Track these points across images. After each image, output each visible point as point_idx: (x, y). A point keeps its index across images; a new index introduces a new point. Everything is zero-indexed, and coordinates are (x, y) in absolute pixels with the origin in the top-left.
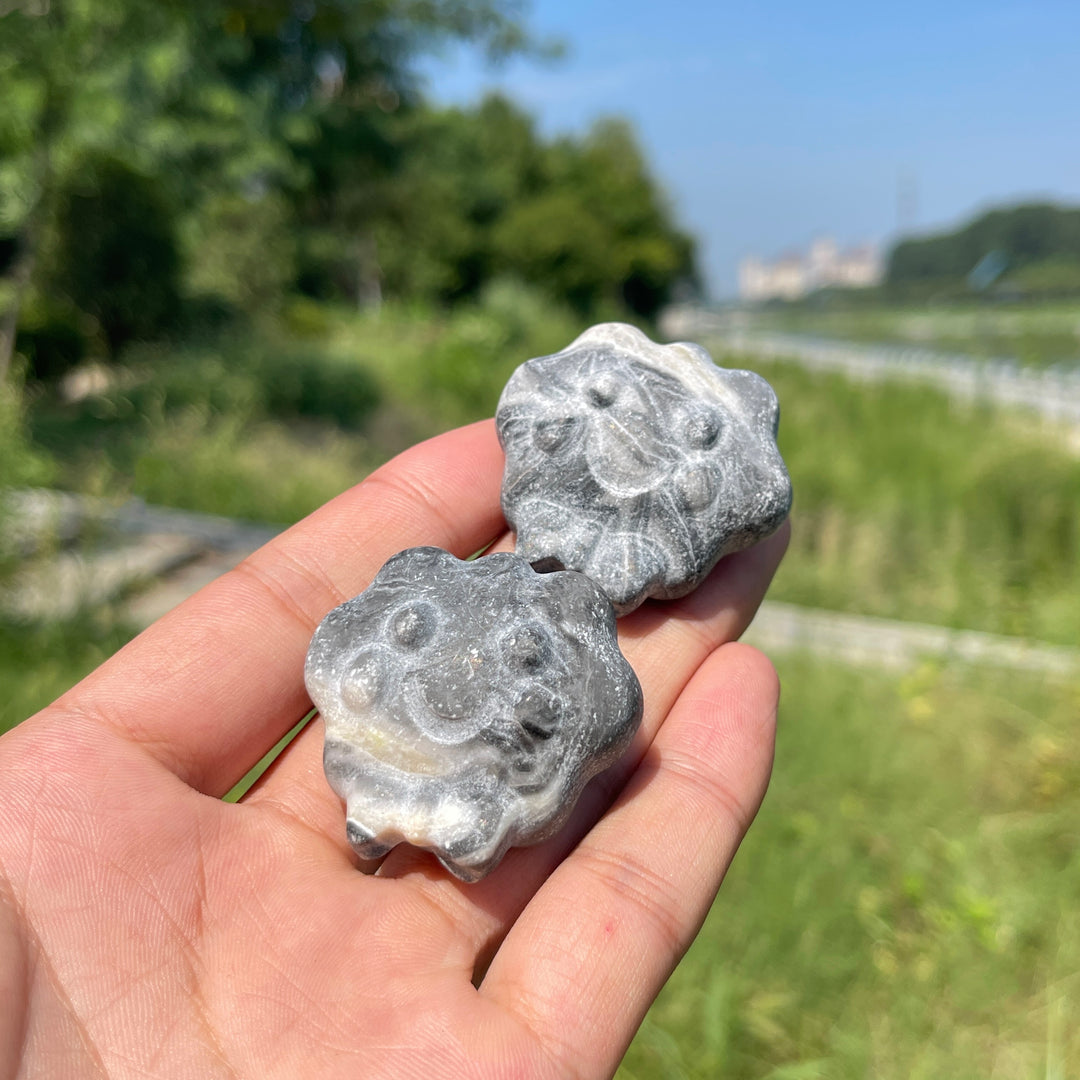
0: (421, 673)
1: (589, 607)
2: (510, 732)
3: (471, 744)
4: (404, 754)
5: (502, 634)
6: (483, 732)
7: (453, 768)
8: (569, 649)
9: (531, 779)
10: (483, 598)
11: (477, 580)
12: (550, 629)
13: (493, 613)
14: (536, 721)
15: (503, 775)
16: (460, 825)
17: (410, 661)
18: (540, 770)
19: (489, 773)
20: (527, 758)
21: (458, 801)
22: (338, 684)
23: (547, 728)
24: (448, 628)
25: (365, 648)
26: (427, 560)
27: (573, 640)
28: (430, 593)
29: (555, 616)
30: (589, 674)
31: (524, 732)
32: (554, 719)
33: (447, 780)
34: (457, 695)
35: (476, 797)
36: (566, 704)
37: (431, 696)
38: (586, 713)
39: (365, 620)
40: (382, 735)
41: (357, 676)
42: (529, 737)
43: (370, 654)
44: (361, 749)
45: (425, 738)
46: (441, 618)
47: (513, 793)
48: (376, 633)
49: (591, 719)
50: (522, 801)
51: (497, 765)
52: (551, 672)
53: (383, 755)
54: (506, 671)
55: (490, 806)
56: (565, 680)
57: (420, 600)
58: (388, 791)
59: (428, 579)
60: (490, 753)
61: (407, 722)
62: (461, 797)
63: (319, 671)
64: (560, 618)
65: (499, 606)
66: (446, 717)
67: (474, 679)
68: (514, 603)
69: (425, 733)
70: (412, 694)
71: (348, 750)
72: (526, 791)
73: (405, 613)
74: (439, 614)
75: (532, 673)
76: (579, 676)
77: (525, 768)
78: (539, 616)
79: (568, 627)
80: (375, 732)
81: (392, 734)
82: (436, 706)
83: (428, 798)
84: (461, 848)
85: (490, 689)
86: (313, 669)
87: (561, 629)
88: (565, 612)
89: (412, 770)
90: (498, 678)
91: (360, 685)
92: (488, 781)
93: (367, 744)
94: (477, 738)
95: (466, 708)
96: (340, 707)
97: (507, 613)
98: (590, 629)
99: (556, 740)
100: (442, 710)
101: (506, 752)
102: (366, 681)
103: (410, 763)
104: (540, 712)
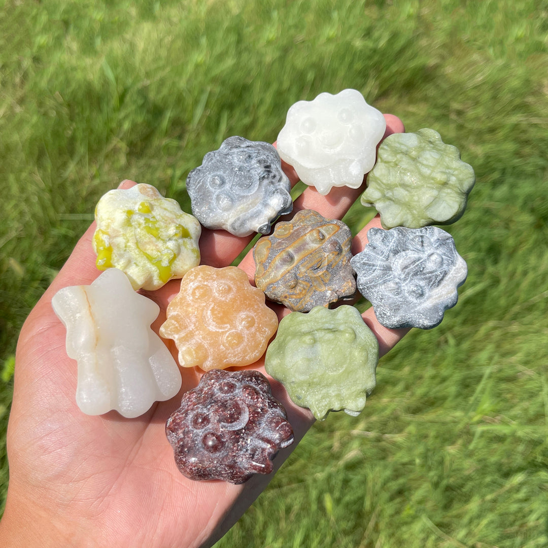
0: (233, 185)
2: (264, 173)
4: (250, 204)
5: (236, 160)
6: (259, 179)
7: (262, 194)
8: (250, 148)
9: (278, 177)
10: (220, 161)
11: (213, 161)
12: (242, 149)
13: (227, 160)
14: (265, 165)
15: (272, 183)
16: (279, 200)
17: (227, 186)
18: (277, 174)
19: (270, 186)
20: (272, 174)
21: (272, 198)
22: (219, 210)
23: (268, 164)
24: (224, 173)
25: (214, 196)
26: (197, 172)
27: (248, 147)
28: (209, 174)
29: (238, 147)
31: (266, 169)
32: (267, 162)
33: (264, 198)
34: (245, 180)
35: (274, 192)
36: (265, 157)
37: (241, 186)
38: (270, 155)
40: (242, 206)
41: (222, 202)
42: (268, 170)
43: (218, 196)
44: (241, 215)
45: (251, 195)
46: (220, 173)
47: (278, 183)
48: (212, 192)
50: (282, 183)
51: (269, 182)
52: (254, 155)
53: (247, 209)
54: (247, 164)
55: (279, 191)
56: (258, 153)
58: (257, 214)
59: (204, 173)
60: (266, 182)
61: (243, 197)
62: (271, 196)
63: (211, 214)
65: (226, 158)
66: (249, 186)
67: (244, 173)
68: (227, 155)
69: (249, 194)
70: (237, 191)
71: (238, 219)
72: (280, 180)
73: (214, 179)
74: (218, 173)
75: (252, 159)
76: (259, 150)
77: (274, 177)
78: (236, 150)
79: (243, 146)
80: (240, 207)
81: (244, 203)
82: (245, 187)
83: (266, 205)
84: (285, 203)
85: (249, 171)
86: (209, 216)
87: (243, 148)
88: (238, 145)
89: (256, 205)
90: (248, 168)
91: (225, 202)
92: (272, 188)
93: (241, 212)
94: (260, 182)
95: (250, 180)
96: (226, 214)
97: (230, 157)
98: (248, 142)
99: (272, 165)
100: (247, 186)
101: (268, 178)
102: (226, 199)
103: (254, 204)
104: (264, 162)
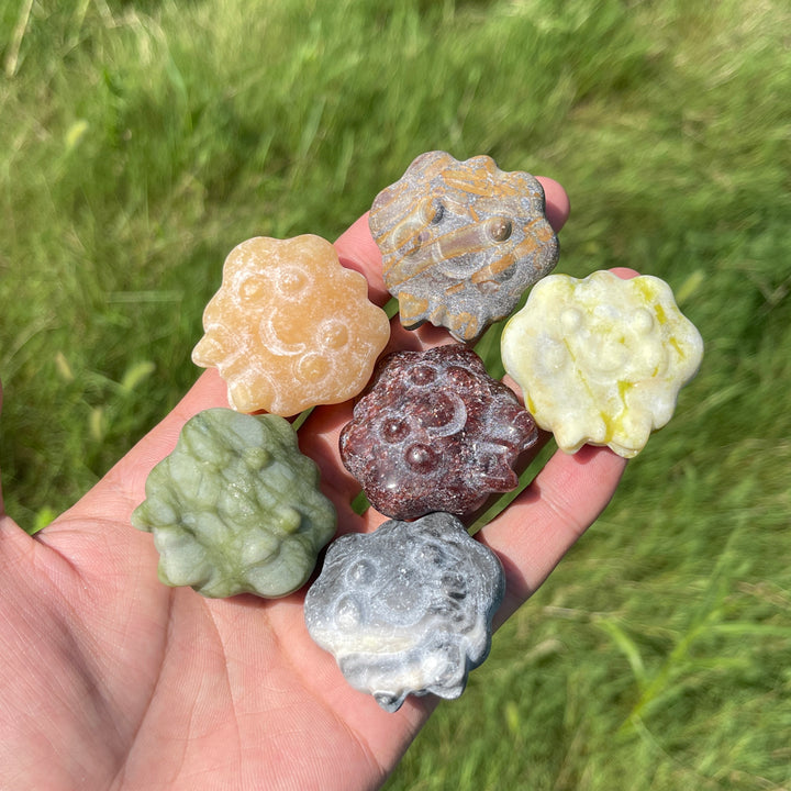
0: (380, 594)
1: (451, 525)
2: (443, 603)
3: (425, 619)
4: (389, 643)
5: (413, 556)
6: (429, 610)
7: (420, 637)
8: (452, 548)
9: (465, 624)
10: (392, 543)
11: (384, 537)
12: (437, 542)
13: (402, 548)
14: (455, 589)
15: (449, 628)
16: (439, 665)
17: (370, 591)
19: (441, 631)
20: (458, 613)
21: (431, 654)
22: (334, 624)
23: (462, 592)
24: (382, 566)
25: (341, 596)
26: (350, 540)
27: (452, 543)
28: (362, 554)
29: (436, 535)
30: (469, 556)
31: (450, 599)
32: (464, 585)
33: (420, 646)
34: (405, 597)
35: (441, 647)
36: (465, 576)
37: (391, 604)
38: (478, 576)
39: (333, 583)
40: (373, 638)
41: (344, 613)
42: (455, 601)
43: (346, 598)
44: (364, 653)
45: (398, 629)
46: (376, 562)
47: (460, 635)
48: (343, 587)
49: (482, 579)
50: (466, 638)
51: (444, 625)
52: (449, 563)
53: (379, 649)
54: (425, 572)
55: (450, 648)
56: (459, 564)
57: (358, 559)
59: (357, 548)
60: (437, 620)
61: (383, 625)
62: (432, 651)
63: (319, 623)
64: (439, 536)
65: (404, 543)
66: (404, 611)
67: (410, 585)
68: (410, 538)
69: (396, 626)
70: (380, 608)
71: (355, 657)
72: (466, 631)
73: (356, 567)
74: (373, 561)
75: (440, 567)
76: (465, 559)
77: (460, 619)
78: (427, 538)
79: (445, 537)
80: (368, 639)
81: (378, 635)
82: (396, 608)
83: (414, 660)
85: (421, 586)
86: (315, 623)
87: (443, 540)
88: (440, 532)
90: (423, 578)
91: (348, 616)
92: (443, 635)
93: (366, 648)
94: (426, 615)
95: (413, 601)
96: (341, 636)
97: (410, 545)
98: (457, 534)
99: (469, 597)
100: (400, 609)
101: (445, 615)
102: (351, 612)
103: (395, 646)
104: (455, 585)
